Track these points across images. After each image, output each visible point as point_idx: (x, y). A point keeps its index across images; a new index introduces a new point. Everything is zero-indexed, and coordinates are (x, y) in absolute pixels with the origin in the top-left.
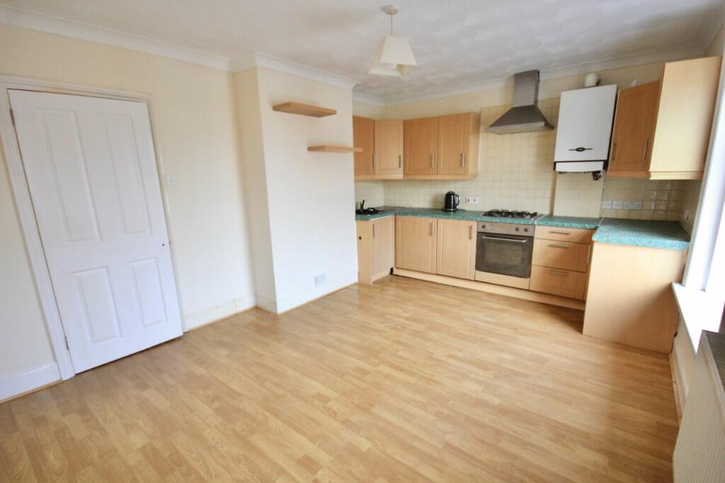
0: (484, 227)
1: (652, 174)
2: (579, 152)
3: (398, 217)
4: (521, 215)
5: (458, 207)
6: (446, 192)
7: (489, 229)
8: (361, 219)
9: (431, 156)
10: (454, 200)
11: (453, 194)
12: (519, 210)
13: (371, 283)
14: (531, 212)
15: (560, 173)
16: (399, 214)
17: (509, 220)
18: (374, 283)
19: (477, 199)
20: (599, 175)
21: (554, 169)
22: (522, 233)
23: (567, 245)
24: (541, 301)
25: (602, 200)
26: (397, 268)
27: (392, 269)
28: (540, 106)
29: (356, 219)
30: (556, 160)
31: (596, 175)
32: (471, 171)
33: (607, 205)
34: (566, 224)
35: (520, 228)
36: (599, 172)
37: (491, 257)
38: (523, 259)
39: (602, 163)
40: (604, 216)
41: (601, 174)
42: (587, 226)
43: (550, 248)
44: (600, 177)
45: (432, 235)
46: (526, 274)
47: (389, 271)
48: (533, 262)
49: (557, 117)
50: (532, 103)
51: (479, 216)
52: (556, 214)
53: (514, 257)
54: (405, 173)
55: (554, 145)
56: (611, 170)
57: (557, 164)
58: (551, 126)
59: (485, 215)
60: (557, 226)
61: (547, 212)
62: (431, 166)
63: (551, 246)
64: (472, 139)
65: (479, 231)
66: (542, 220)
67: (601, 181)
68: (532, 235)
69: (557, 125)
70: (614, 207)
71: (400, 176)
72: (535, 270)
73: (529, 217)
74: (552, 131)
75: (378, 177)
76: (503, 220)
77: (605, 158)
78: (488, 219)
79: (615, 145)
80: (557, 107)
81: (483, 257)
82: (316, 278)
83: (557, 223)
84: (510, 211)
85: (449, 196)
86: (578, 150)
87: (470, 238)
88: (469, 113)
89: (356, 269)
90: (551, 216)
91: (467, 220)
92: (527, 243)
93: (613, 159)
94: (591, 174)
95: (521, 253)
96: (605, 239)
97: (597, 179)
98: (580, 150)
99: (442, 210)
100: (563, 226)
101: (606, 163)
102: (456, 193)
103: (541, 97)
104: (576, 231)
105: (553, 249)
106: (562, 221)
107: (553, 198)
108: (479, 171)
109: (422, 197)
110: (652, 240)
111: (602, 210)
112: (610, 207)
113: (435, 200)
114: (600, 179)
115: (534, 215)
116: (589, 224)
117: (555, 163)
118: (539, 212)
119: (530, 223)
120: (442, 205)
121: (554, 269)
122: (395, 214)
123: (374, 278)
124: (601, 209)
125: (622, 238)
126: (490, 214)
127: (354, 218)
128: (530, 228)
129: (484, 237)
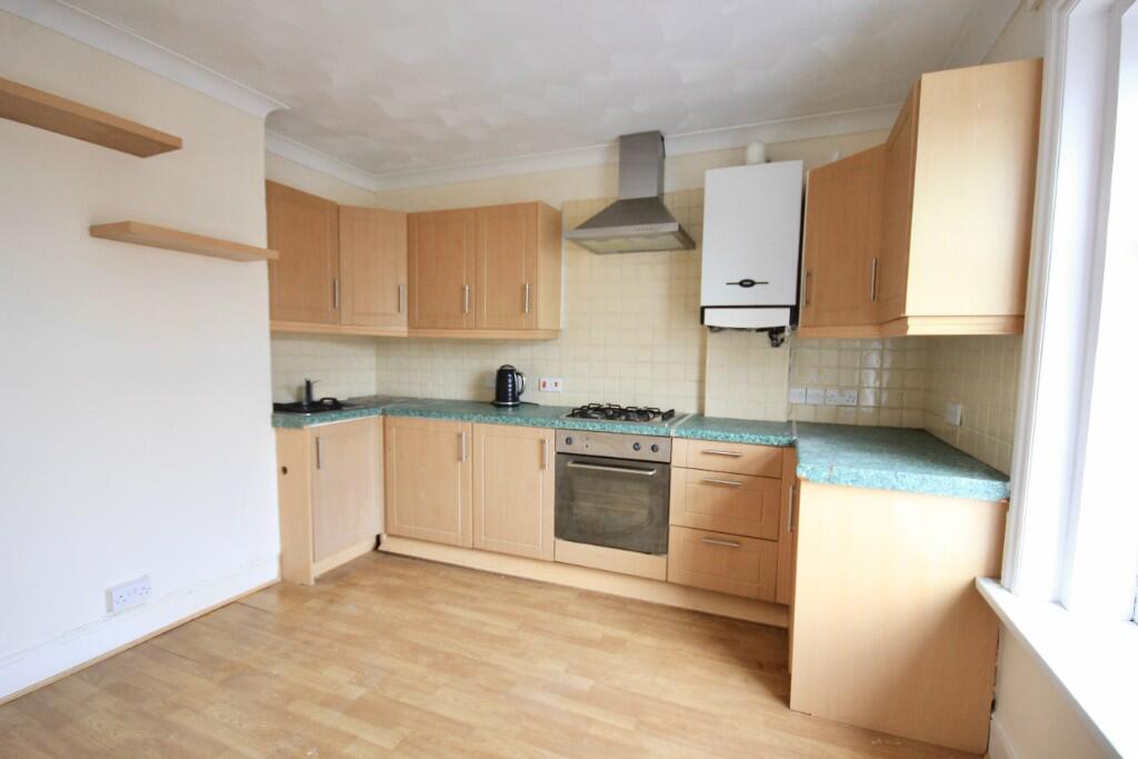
0: (569, 441)
1: (910, 322)
2: (744, 289)
3: (391, 418)
4: (644, 414)
5: (523, 398)
6: (498, 367)
7: (579, 447)
8: (286, 425)
9: (464, 289)
10: (513, 382)
11: (512, 371)
12: (641, 406)
13: (312, 582)
14: (664, 409)
15: (711, 327)
16: (393, 412)
17: (619, 426)
18: (318, 580)
19: (560, 381)
20: (780, 336)
21: (702, 321)
22: (645, 454)
23: (735, 480)
24: (690, 607)
25: (790, 386)
26: (389, 535)
27: (378, 538)
28: (667, 202)
29: (274, 424)
30: (703, 304)
31: (775, 334)
32: (543, 321)
33: (798, 396)
34: (732, 435)
35: (642, 444)
36: (781, 330)
37: (585, 508)
38: (651, 513)
39: (788, 311)
40: (794, 417)
41: (787, 333)
42: (773, 439)
43: (704, 487)
44: (782, 340)
45: (460, 459)
46: (658, 546)
47: (373, 541)
48: (672, 521)
49: (700, 224)
50: (654, 194)
51: (558, 417)
52: (708, 414)
53: (633, 507)
54: (411, 326)
55: (698, 278)
56: (804, 326)
57: (707, 311)
58: (689, 240)
59: (573, 415)
60: (715, 439)
61: (692, 410)
62: (463, 310)
63: (706, 483)
64: (543, 258)
65: (559, 450)
66: (684, 426)
67: (784, 350)
68: (668, 460)
69: (701, 242)
70: (810, 401)
71: (400, 329)
72: (676, 536)
73: (659, 419)
74: (693, 252)
75: (347, 330)
76: (608, 425)
77: (793, 303)
78: (578, 423)
79: (809, 275)
80: (701, 206)
81: (570, 508)
82: (109, 594)
83: (714, 434)
84: (624, 407)
85: (505, 375)
86: (741, 284)
87: (542, 466)
88: (536, 204)
89: (273, 546)
90: (700, 418)
91: (534, 425)
92: (657, 477)
93: (807, 302)
94: (766, 333)
95: (646, 499)
96: (825, 474)
97: (777, 346)
98: (747, 284)
99: (492, 403)
100: (726, 440)
101: (795, 311)
102: (518, 368)
103: (669, 187)
104: (752, 451)
105: (709, 489)
106: (723, 430)
107: (702, 382)
108: (562, 326)
109: (453, 377)
110: (927, 476)
111: (791, 406)
112: (803, 401)
113: (479, 383)
114: (783, 345)
115: (669, 415)
116: (775, 435)
117: (703, 309)
118: (679, 410)
119: (662, 432)
120: (491, 396)
121: (714, 535)
122: (384, 413)
123: (319, 568)
124: (788, 403)
125: (862, 472)
126: (582, 413)
127: (268, 420)
128: (663, 444)
129: (570, 464)
